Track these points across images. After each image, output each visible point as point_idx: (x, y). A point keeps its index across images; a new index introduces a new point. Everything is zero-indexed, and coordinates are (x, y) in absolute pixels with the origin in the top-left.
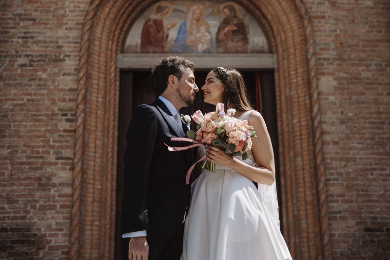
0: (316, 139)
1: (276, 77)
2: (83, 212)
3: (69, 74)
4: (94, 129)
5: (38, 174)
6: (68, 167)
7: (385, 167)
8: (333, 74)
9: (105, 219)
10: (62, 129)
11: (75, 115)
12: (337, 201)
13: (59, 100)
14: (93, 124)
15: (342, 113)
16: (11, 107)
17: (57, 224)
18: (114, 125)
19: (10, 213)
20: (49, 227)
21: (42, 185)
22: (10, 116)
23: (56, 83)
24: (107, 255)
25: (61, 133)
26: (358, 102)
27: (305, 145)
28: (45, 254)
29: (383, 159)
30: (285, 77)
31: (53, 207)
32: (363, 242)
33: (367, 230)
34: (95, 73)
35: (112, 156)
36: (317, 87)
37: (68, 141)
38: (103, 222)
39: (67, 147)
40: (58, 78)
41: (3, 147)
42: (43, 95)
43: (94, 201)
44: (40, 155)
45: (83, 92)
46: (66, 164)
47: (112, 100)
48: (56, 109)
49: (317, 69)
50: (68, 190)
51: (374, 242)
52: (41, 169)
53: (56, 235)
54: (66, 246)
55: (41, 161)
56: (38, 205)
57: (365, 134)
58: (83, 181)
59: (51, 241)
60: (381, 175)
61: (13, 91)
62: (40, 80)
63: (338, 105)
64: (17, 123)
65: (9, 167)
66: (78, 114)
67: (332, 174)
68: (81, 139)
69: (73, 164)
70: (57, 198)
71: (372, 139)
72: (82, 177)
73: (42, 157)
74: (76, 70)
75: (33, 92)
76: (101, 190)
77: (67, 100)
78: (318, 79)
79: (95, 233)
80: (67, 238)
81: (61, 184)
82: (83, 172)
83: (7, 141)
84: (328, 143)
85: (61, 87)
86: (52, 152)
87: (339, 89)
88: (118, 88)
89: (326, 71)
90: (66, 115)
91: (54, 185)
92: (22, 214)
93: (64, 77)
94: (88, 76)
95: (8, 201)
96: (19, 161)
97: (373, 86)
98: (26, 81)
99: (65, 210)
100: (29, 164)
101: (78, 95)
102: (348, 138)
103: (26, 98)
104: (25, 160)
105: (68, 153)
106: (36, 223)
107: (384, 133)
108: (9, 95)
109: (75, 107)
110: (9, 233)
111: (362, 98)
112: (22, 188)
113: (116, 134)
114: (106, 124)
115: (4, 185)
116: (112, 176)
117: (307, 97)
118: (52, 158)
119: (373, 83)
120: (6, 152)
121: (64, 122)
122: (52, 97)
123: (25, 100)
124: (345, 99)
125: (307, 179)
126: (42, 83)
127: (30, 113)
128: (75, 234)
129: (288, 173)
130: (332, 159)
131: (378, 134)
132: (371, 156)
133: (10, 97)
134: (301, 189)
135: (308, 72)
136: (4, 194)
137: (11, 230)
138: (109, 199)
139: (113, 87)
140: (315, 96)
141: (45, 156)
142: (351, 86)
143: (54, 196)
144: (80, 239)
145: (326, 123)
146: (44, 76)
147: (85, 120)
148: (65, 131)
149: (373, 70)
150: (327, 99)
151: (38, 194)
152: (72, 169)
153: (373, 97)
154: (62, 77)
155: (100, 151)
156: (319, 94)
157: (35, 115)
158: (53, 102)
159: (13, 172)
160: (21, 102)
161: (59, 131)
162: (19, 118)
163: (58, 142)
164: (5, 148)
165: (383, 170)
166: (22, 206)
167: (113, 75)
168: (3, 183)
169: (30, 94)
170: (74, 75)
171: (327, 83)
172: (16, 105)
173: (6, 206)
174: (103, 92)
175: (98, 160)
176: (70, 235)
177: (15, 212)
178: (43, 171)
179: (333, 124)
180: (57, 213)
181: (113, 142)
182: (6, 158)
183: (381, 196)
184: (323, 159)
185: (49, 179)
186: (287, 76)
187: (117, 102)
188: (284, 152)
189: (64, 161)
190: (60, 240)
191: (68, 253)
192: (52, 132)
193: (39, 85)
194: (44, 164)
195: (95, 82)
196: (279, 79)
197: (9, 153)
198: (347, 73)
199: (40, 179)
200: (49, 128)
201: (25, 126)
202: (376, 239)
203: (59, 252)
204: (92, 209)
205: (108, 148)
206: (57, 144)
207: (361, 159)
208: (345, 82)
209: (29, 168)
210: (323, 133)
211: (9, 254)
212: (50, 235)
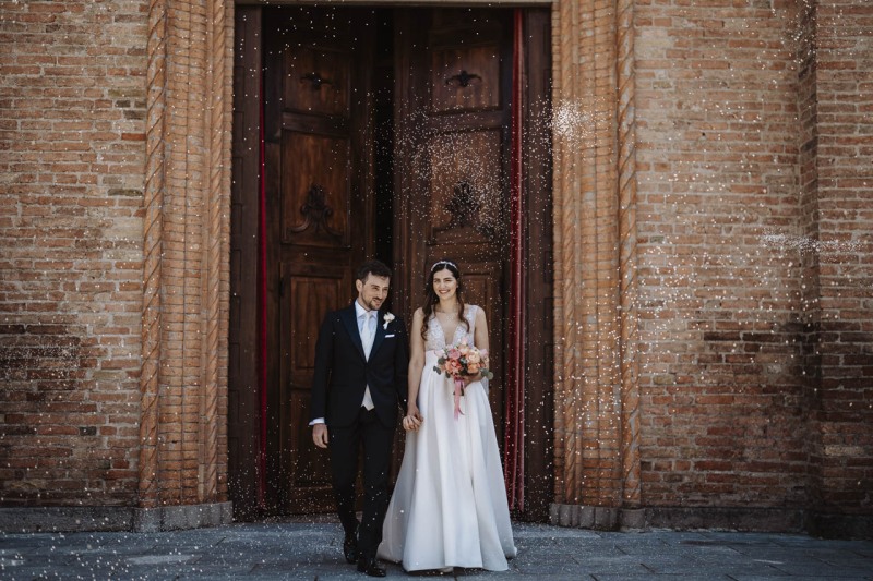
0: (623, 159)
1: (555, 23)
2: (165, 297)
3: (129, 18)
4: (182, 131)
5: (75, 222)
6: (134, 210)
7: (755, 216)
8: (668, 23)
9: (209, 309)
10: (119, 133)
11: (144, 104)
12: (657, 282)
13: (111, 72)
14: (181, 122)
15: (680, 105)
16: (14, 87)
17: (116, 319)
18: (224, 121)
19: (26, 297)
20: (101, 324)
21: (84, 244)
22: (13, 105)
23: (104, 37)
24: (214, 377)
25: (118, 141)
26: (713, 82)
27: (602, 168)
28: (97, 376)
29: (752, 199)
30: (571, 25)
31: (107, 288)
32: (700, 361)
33: (710, 337)
34: (182, 16)
35: (221, 184)
36: (632, 50)
37: (131, 158)
38: (204, 314)
39: (131, 169)
40: (108, 26)
41: (5, 167)
42: (78, 61)
43: (186, 275)
44: (78, 185)
45: (159, 57)
46: (129, 203)
47: (220, 69)
48: (106, 91)
49: (635, 12)
50: (136, 256)
51: (720, 358)
52: (81, 212)
53: (115, 341)
54: (135, 361)
55: (80, 196)
56: (78, 283)
57: (722, 148)
58: (164, 238)
59: (105, 351)
60: (745, 232)
61: (17, 52)
62: (71, 28)
63: (673, 90)
64: (28, 120)
65: (19, 206)
66: (150, 104)
67: (651, 229)
68: (157, 155)
69: (143, 203)
70: (114, 271)
71: (735, 159)
72: (162, 229)
73: (82, 189)
74: (142, 8)
75: (58, 55)
76: (200, 253)
77: (128, 72)
78: (636, 34)
79: (190, 336)
80: (137, 347)
81: (120, 244)
82: (164, 219)
83: (11, 155)
84: (648, 167)
85: (115, 44)
86: (100, 178)
87: (679, 54)
88: (230, 42)
89: (654, 16)
90: (125, 104)
91: (108, 245)
92: (49, 300)
93: (120, 24)
94: (169, 23)
95: (21, 274)
96: (37, 196)
97: (746, 49)
98: (40, 31)
99: (129, 294)
100: (56, 202)
101: (150, 63)
102: (688, 156)
103: (43, 66)
104: (47, 194)
105: (131, 181)
106: (75, 317)
107: (761, 148)
108: (9, 60)
109: (143, 89)
110: (27, 334)
111: (723, 74)
112: (47, 249)
113: (229, 138)
114: (207, 120)
115: (12, 244)
116: (221, 222)
117: (612, 71)
118: (102, 191)
119: (746, 44)
120: (10, 178)
121: (123, 120)
122: (97, 66)
123: (42, 72)
124: (688, 77)
125: (603, 238)
126: (74, 35)
127: (54, 99)
128: (151, 341)
129: (568, 221)
130: (652, 199)
131: (747, 149)
132: (731, 194)
133: (11, 65)
134: (591, 257)
135: (616, 19)
136: (12, 262)
137: (31, 329)
138: (215, 270)
139: (220, 42)
140: (627, 71)
141: (88, 187)
142: (702, 48)
143: (109, 266)
144: (160, 350)
145: (646, 125)
146: (78, 21)
147: (164, 115)
148: (124, 137)
149: (750, 13)
150: (653, 75)
151: (77, 263)
152: (143, 214)
153: (744, 74)
154: (115, 24)
155: (196, 176)
156: (636, 64)
157: (65, 104)
158: (100, 77)
159: (27, 219)
160: (35, 76)
161: (114, 137)
162: (32, 109)
163: (114, 158)
164: (9, 170)
165: (750, 221)
166: (49, 285)
167: (220, 16)
168: (9, 239)
169: (51, 60)
170: (139, 19)
171: (653, 42)
172: (24, 82)
173: (19, 284)
174: (199, 54)
175: (193, 194)
176: (142, 341)
177: (35, 297)
178: (86, 217)
179: (660, 127)
180: (115, 298)
181: (222, 154)
182: (10, 190)
183: (741, 273)
184: (635, 199)
185: (97, 232)
186: (574, 22)
187: (230, 73)
188: (561, 179)
189: (124, 197)
190: (123, 350)
191: (138, 374)
192: (99, 138)
193: (69, 41)
194: (86, 202)
195: (184, 34)
196: (560, 27)
197: (17, 181)
198: (696, 21)
199: (80, 233)
200: (94, 130)
201: (46, 126)
202: (724, 354)
203: (123, 372)
204: (182, 291)
205: (211, 168)
206: (110, 164)
207: (709, 198)
208: (691, 38)
209: (57, 211)
210: (637, 146)
211: (30, 373)
212: (104, 341)
